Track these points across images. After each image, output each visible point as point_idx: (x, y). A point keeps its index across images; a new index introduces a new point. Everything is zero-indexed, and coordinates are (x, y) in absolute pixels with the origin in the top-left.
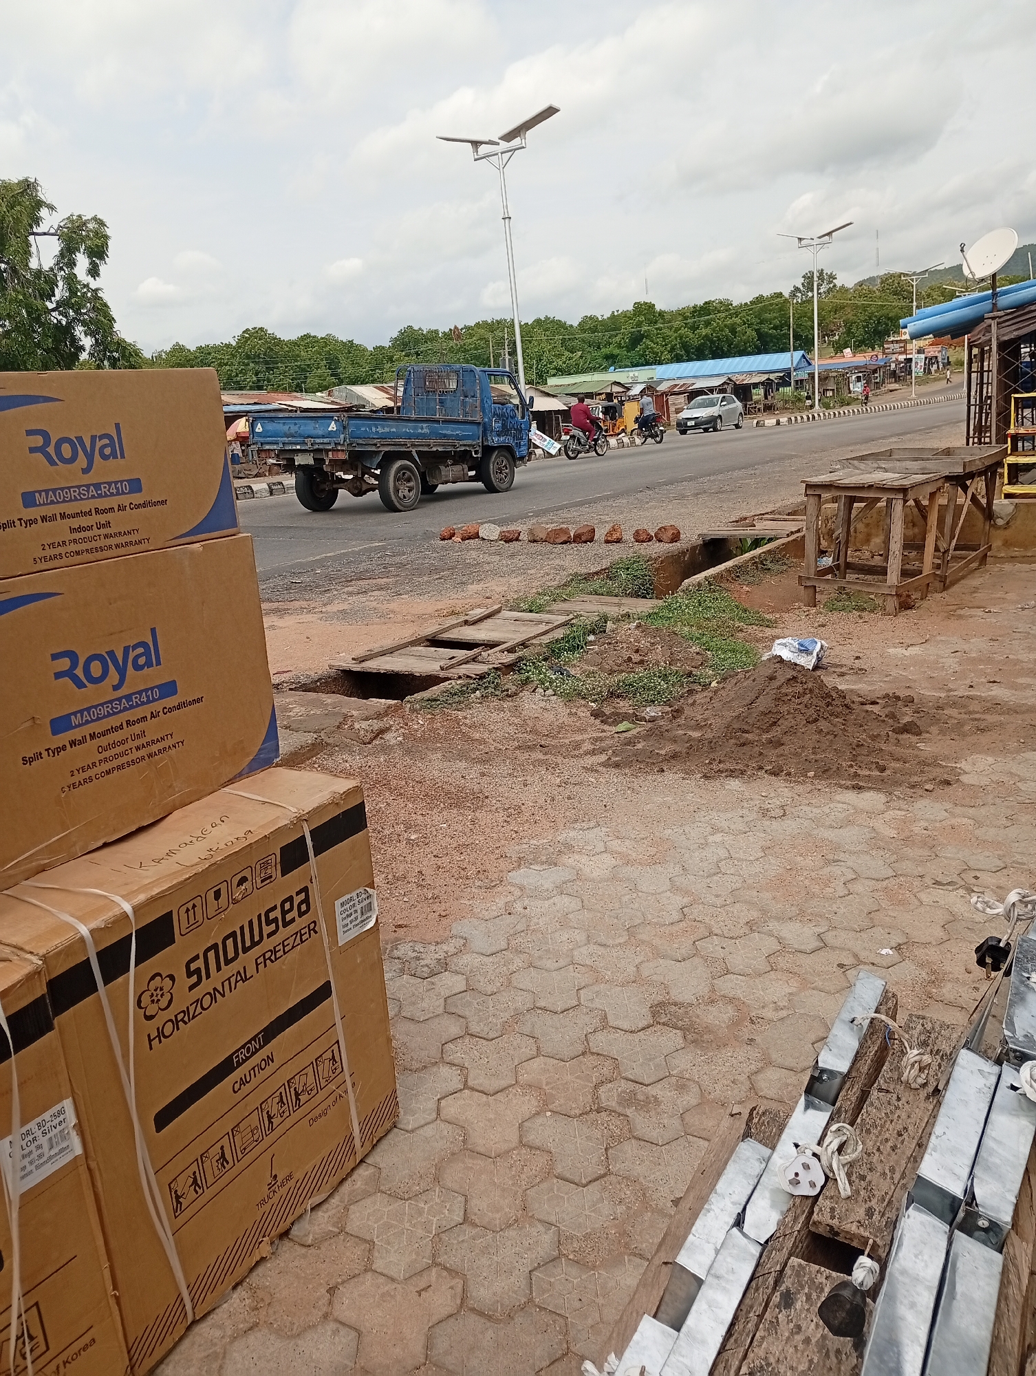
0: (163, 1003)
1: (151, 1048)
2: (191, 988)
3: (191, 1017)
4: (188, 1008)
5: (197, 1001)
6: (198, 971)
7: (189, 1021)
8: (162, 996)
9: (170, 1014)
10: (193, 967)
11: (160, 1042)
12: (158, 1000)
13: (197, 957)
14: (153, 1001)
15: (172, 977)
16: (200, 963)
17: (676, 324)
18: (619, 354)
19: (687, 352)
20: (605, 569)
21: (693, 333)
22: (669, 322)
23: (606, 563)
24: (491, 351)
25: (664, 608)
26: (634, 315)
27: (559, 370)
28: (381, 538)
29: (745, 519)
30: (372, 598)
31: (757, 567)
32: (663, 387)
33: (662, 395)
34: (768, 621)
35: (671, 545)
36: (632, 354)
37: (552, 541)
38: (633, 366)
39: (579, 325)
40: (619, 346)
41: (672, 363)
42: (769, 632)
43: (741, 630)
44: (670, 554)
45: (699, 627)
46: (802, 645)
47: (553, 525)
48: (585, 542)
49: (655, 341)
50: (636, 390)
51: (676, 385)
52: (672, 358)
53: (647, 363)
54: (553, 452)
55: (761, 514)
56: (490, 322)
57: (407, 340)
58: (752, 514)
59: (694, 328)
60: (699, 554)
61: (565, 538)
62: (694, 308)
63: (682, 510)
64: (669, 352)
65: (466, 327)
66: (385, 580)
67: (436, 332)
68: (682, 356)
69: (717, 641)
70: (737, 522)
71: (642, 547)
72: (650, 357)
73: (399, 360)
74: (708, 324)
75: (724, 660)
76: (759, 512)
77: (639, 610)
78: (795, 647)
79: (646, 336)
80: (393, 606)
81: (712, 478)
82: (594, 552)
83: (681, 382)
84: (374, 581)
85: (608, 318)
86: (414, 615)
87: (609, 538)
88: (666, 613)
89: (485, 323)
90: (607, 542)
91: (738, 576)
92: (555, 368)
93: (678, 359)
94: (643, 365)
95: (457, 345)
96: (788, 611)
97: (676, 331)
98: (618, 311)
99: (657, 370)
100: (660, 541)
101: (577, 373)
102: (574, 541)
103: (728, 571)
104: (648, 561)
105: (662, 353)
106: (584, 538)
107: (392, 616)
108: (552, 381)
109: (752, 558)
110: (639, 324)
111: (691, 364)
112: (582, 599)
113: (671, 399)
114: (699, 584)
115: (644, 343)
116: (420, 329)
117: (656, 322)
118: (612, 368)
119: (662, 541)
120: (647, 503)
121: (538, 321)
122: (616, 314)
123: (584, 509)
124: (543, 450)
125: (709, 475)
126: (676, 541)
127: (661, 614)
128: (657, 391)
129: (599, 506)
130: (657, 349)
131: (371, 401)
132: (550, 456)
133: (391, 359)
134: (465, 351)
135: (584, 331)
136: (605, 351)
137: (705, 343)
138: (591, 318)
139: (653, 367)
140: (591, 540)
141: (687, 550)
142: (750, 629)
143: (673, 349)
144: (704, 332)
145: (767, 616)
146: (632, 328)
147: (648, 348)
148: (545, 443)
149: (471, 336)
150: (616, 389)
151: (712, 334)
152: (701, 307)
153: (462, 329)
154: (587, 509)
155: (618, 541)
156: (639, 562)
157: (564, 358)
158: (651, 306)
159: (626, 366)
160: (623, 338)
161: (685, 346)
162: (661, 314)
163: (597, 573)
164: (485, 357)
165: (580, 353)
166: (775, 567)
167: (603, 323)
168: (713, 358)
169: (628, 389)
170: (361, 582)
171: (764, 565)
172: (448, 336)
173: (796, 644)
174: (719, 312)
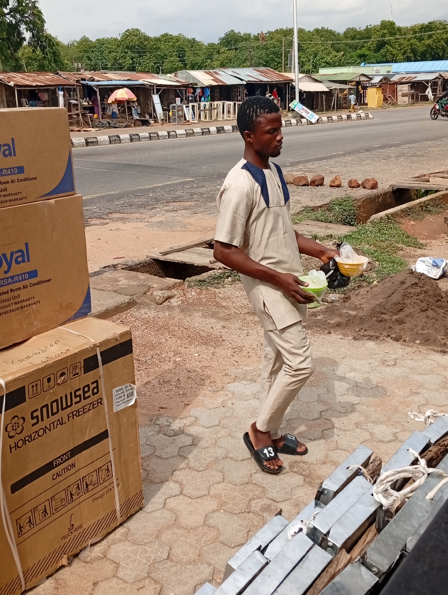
0: (19, 431)
1: (11, 452)
2: (33, 425)
3: (32, 439)
4: (31, 434)
5: (36, 432)
6: (37, 417)
7: (31, 441)
8: (18, 427)
9: (22, 436)
10: (35, 415)
11: (16, 449)
12: (16, 429)
13: (37, 410)
14: (13, 429)
15: (24, 419)
16: (38, 413)
17: (408, 36)
18: (368, 55)
19: (415, 55)
20: (326, 204)
21: (420, 42)
22: (405, 34)
23: (327, 201)
24: (283, 49)
25: (355, 232)
26: (381, 29)
27: (327, 63)
28: (192, 176)
29: (425, 176)
30: (180, 215)
31: (422, 209)
32: (395, 79)
33: (394, 83)
34: (421, 244)
35: (371, 191)
36: (378, 54)
37: (296, 184)
38: (378, 63)
39: (344, 33)
40: (369, 49)
41: (404, 62)
42: (419, 252)
43: (402, 250)
44: (369, 197)
45: (375, 246)
46: (434, 262)
47: (300, 173)
48: (317, 186)
49: (393, 47)
50: (376, 80)
51: (404, 78)
52: (404, 59)
53: (387, 62)
54: (313, 121)
55: (435, 173)
56: (285, 29)
57: (230, 39)
58: (430, 172)
59: (420, 39)
60: (389, 197)
61: (304, 183)
62: (422, 25)
63: (385, 167)
64: (402, 54)
65: (269, 32)
66: (190, 203)
67: (249, 35)
68: (411, 57)
69: (385, 256)
70: (418, 177)
71: (353, 191)
72: (389, 57)
73: (224, 53)
74: (430, 37)
75: (385, 268)
76: (435, 171)
77: (339, 233)
78: (430, 263)
79: (388, 43)
80: (191, 220)
81: (412, 145)
82: (322, 193)
83: (408, 76)
84: (183, 203)
85: (364, 30)
86: (202, 227)
87: (333, 184)
88: (356, 236)
89: (282, 30)
90: (331, 186)
91: (409, 215)
92: (325, 62)
93: (408, 60)
94: (384, 62)
95: (262, 44)
96: (435, 239)
97: (408, 40)
98: (370, 25)
99: (393, 67)
100: (365, 188)
101: (340, 65)
102: (311, 185)
103: (402, 211)
104: (354, 201)
105: (397, 54)
106: (316, 183)
107: (189, 226)
108: (322, 71)
109: (420, 203)
110: (384, 35)
111: (417, 63)
112: (306, 223)
113: (399, 87)
114: (381, 218)
115: (386, 48)
116: (239, 32)
117: (395, 34)
118: (363, 64)
119: (366, 188)
120: (364, 161)
121: (317, 31)
122: (369, 27)
123: (324, 162)
124: (307, 119)
125: (410, 143)
126: (375, 189)
127: (353, 236)
128: (390, 81)
129: (332, 161)
130: (395, 52)
131: (201, 81)
132: (311, 123)
133: (218, 52)
134: (267, 48)
135: (346, 38)
136: (359, 52)
137: (427, 50)
138: (352, 29)
139: (391, 64)
140: (322, 184)
141: (381, 195)
142: (408, 249)
143: (405, 52)
144: (427, 42)
145: (421, 242)
146: (379, 37)
147: (388, 51)
148: (309, 115)
149: (272, 39)
150: (363, 79)
151: (432, 44)
152: (427, 26)
153: (266, 34)
154: (325, 163)
155: (339, 186)
156: (348, 201)
157: (331, 56)
158: (392, 24)
159: (373, 63)
160: (372, 44)
161: (413, 51)
162: (399, 29)
163: (320, 207)
164: (280, 53)
165: (342, 53)
166: (433, 209)
167: (360, 33)
168: (432, 60)
169: (371, 79)
170: (175, 204)
171: (427, 208)
172: (257, 38)
173: (431, 262)
174: (438, 29)
